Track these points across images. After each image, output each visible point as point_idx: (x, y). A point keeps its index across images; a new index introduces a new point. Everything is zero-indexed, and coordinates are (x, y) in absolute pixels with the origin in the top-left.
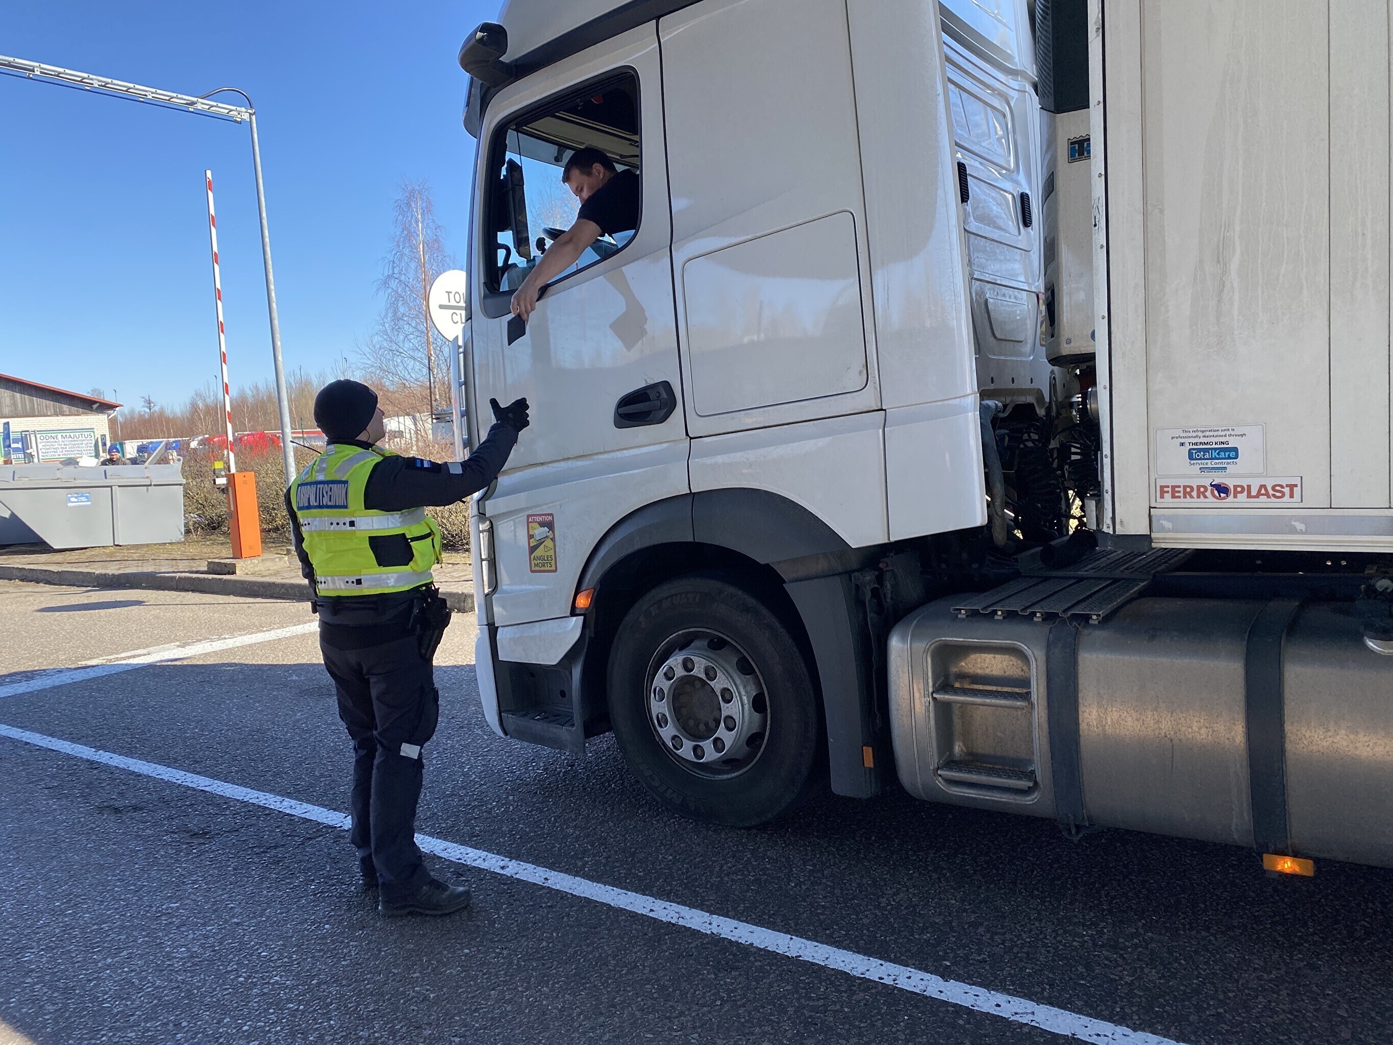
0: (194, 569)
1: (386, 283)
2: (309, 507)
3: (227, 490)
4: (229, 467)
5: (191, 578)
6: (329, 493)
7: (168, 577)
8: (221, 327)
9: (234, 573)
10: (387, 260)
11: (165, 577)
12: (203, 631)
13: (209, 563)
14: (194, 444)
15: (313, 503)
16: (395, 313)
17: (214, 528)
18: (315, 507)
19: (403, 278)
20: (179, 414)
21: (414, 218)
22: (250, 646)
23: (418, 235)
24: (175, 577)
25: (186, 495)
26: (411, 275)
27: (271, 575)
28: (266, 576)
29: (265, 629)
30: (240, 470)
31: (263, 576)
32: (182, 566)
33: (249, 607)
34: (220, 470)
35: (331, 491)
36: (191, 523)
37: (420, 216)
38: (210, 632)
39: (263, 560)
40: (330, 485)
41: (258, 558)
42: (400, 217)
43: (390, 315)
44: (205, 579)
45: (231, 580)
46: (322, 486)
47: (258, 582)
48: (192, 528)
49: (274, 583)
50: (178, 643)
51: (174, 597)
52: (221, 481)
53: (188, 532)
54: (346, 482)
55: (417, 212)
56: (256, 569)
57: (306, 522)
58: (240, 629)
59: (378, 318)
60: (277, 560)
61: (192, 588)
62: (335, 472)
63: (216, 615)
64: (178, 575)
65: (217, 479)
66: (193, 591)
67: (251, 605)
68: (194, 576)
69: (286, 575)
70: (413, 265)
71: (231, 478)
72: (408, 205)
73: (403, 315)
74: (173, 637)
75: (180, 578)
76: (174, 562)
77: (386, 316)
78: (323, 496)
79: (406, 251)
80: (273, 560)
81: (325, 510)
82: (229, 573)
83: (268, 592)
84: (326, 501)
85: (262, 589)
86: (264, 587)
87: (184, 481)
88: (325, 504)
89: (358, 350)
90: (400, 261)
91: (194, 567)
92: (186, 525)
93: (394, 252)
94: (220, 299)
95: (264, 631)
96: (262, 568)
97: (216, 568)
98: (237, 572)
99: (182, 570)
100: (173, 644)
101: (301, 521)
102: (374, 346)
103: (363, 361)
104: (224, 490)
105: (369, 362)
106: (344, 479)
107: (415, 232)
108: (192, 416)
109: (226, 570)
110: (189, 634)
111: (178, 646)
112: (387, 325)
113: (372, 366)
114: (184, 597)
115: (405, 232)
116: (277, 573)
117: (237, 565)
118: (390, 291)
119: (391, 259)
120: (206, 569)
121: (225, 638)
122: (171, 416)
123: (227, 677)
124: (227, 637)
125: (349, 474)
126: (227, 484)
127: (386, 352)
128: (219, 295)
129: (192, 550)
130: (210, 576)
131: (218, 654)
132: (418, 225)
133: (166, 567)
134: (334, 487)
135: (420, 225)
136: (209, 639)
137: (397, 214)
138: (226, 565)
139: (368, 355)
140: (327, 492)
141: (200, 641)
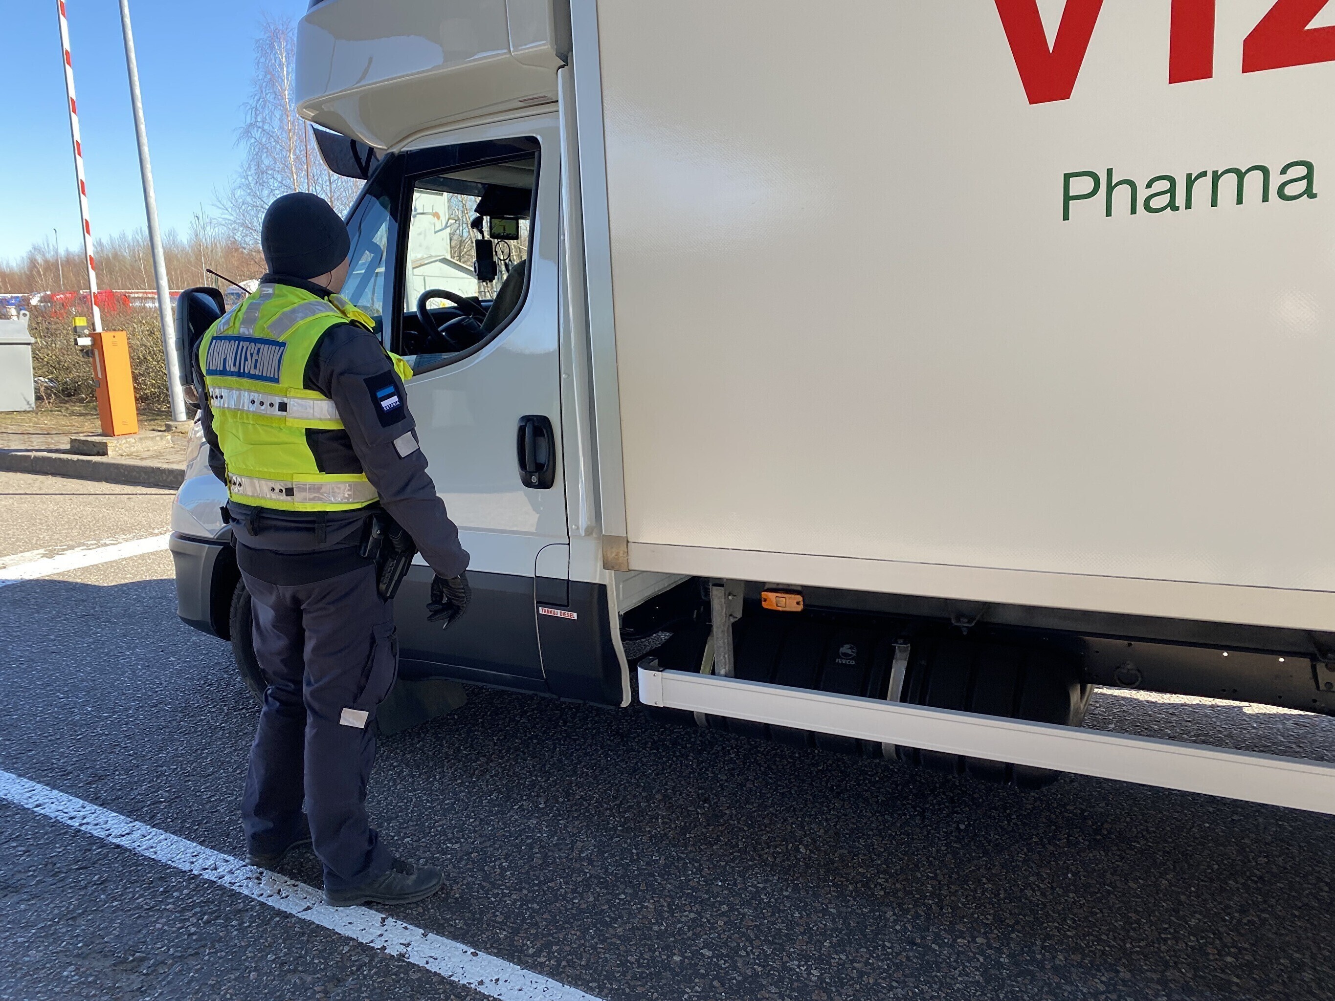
0: (53, 447)
1: (247, 132)
2: (224, 372)
3: (93, 353)
4: (93, 324)
5: (50, 458)
6: (255, 357)
7: (21, 456)
8: (77, 148)
9: (105, 454)
10: (249, 107)
11: (16, 455)
12: (75, 532)
13: (72, 441)
14: (34, 301)
15: (230, 367)
16: (258, 165)
17: (69, 395)
18: (232, 374)
19: (266, 127)
20: (16, 269)
21: (277, 61)
22: (142, 557)
23: (283, 81)
24: (29, 457)
25: (35, 358)
26: (276, 123)
27: (152, 457)
28: (145, 459)
29: (156, 531)
30: (107, 326)
31: (142, 459)
32: (37, 442)
33: (129, 498)
34: (83, 328)
35: (258, 353)
36: (42, 389)
37: (284, 59)
38: (83, 534)
39: (141, 439)
40: (258, 345)
41: (135, 436)
42: (262, 60)
43: (253, 168)
44: (68, 460)
45: (102, 464)
46: (246, 344)
47: (138, 467)
48: (43, 394)
49: (158, 469)
50: (42, 551)
51: (30, 481)
52: (84, 341)
53: (39, 398)
54: (283, 344)
55: (281, 54)
56: (133, 449)
57: (217, 394)
58: (123, 531)
59: (241, 170)
60: (158, 438)
61: (53, 471)
62: (268, 328)
63: (89, 509)
64: (33, 454)
65: (79, 339)
66: (54, 474)
67: (131, 496)
68: (54, 455)
69: (172, 458)
70: (278, 114)
71: (97, 339)
72: (272, 47)
73: (268, 168)
74: (34, 541)
75: (35, 457)
76: (26, 436)
77: (249, 167)
78: (246, 359)
79: (270, 97)
80: (152, 438)
81: (246, 381)
82: (98, 454)
83: (152, 480)
84: (248, 367)
85: (143, 475)
86: (145, 473)
87: (33, 340)
88: (246, 371)
89: (218, 204)
90: (263, 108)
91: (52, 443)
92: (37, 390)
93: (256, 98)
94: (74, 112)
95: (156, 535)
96: (140, 448)
97: (79, 447)
98: (109, 452)
99: (37, 448)
100: (36, 552)
101: (211, 390)
102: (236, 201)
103: (223, 216)
104: (87, 352)
105: (232, 218)
106: (281, 340)
107: (279, 76)
108: (31, 271)
109: (95, 450)
110: (56, 536)
111: (44, 556)
112: (250, 178)
113: (235, 222)
114: (42, 483)
115: (269, 77)
116: (158, 456)
117: (109, 445)
118: (253, 140)
119: (254, 105)
120: (68, 447)
121: (106, 545)
122: (7, 271)
123: (119, 609)
124: (108, 542)
125: (290, 331)
126: (92, 345)
127: (250, 208)
128: (73, 107)
129: (47, 422)
130: (75, 457)
131: (100, 570)
132: (282, 69)
133: (17, 443)
134: (265, 348)
135: (285, 69)
136: (84, 544)
137: (259, 55)
138: (94, 444)
139: (230, 210)
140: (252, 355)
141: (71, 548)
